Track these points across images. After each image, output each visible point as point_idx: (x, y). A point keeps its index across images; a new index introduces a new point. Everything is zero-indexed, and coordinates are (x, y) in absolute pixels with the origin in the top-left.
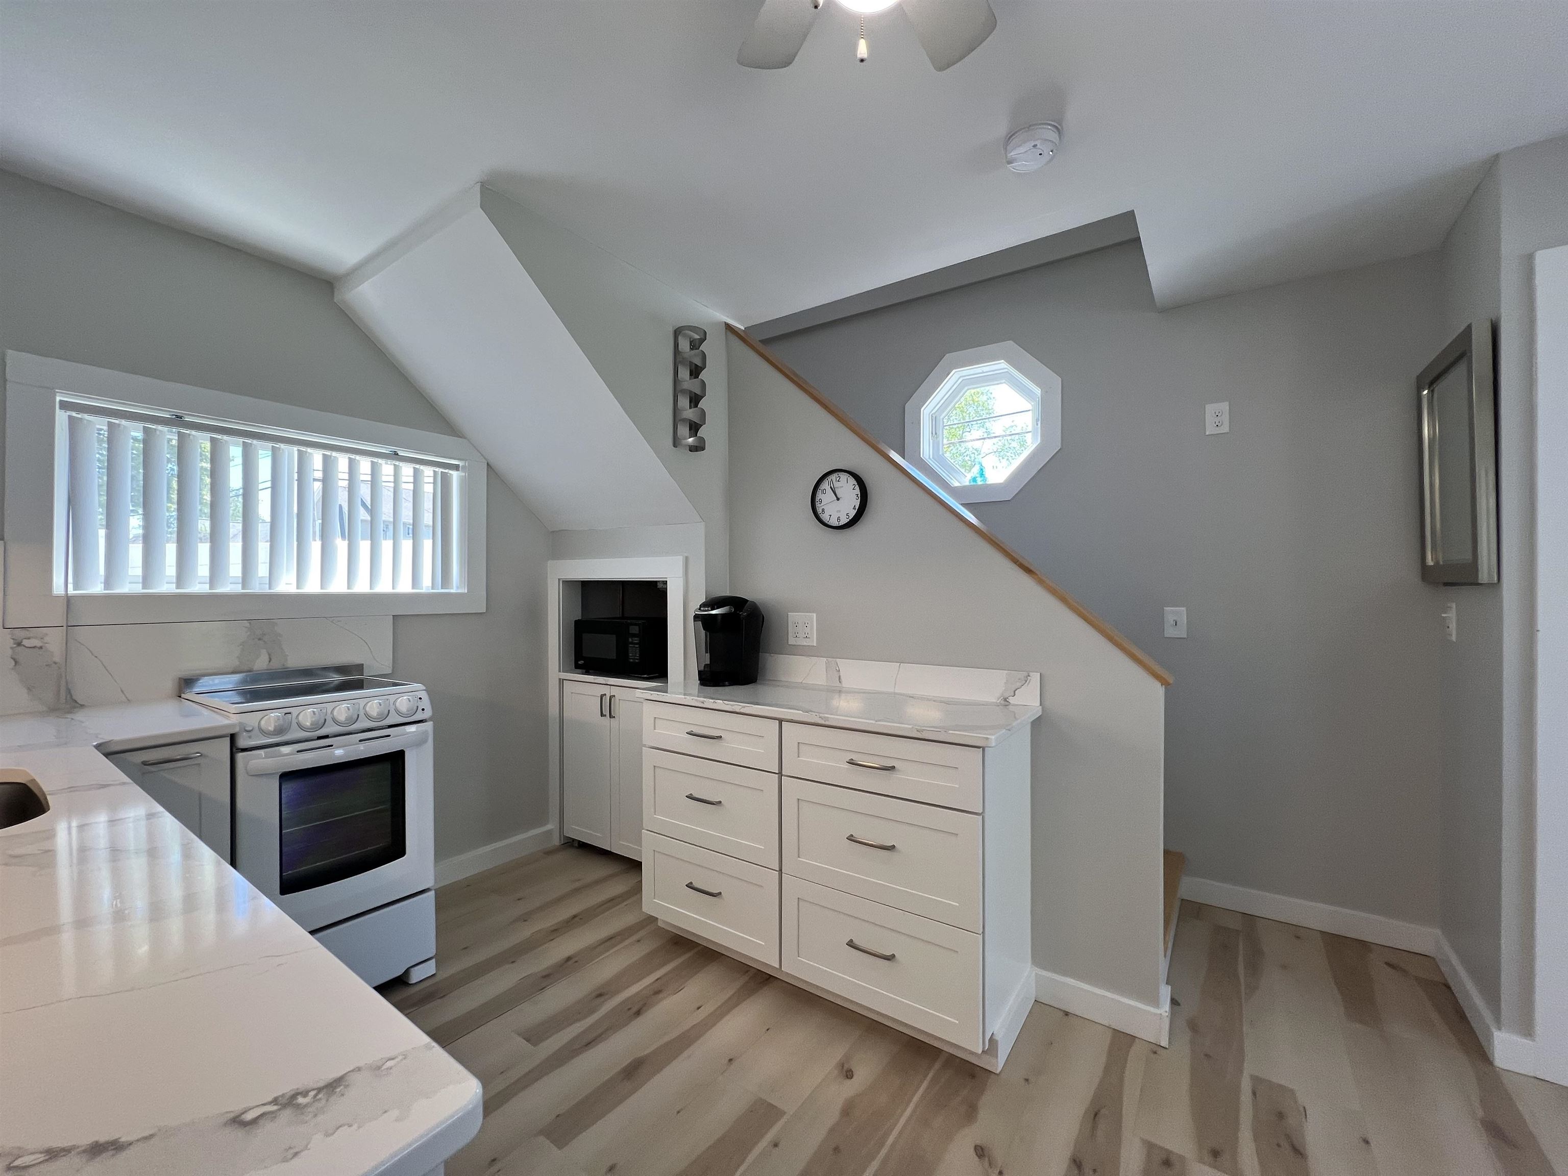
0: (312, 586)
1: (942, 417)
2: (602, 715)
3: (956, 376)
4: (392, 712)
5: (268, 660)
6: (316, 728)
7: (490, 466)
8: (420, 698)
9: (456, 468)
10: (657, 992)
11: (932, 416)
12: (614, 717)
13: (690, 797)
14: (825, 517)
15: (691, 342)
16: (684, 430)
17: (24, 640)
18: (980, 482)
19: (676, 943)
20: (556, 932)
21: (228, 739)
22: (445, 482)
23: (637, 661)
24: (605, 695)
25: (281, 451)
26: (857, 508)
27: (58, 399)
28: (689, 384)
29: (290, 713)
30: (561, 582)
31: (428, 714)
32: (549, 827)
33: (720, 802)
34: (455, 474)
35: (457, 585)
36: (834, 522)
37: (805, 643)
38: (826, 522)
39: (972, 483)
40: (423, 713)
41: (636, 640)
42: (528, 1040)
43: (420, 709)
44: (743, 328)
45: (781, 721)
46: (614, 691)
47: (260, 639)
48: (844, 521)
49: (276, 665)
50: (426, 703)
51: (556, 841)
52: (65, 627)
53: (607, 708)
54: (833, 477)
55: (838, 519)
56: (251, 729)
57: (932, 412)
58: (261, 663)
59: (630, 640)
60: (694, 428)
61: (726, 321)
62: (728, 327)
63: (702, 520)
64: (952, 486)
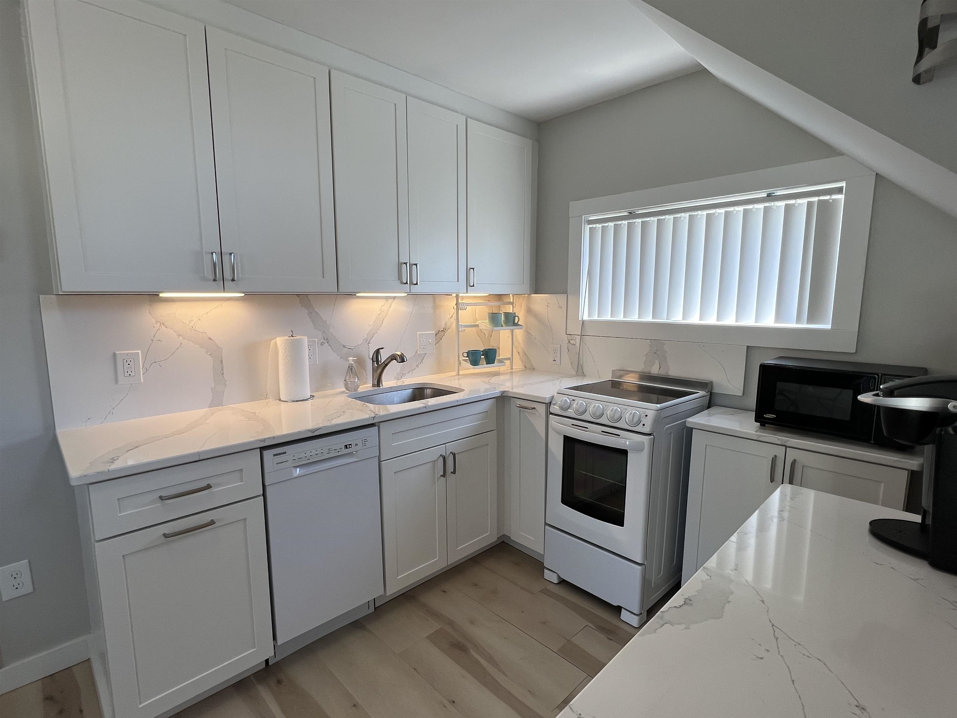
4: (623, 419)
6: (581, 414)
7: (879, 177)
8: (646, 416)
9: (838, 190)
17: (571, 341)
21: (546, 406)
29: (574, 400)
31: (647, 430)
34: (838, 199)
40: (644, 428)
43: (642, 424)
47: (655, 353)
49: (663, 371)
50: (649, 421)
52: (581, 335)
56: (555, 403)
58: (655, 370)
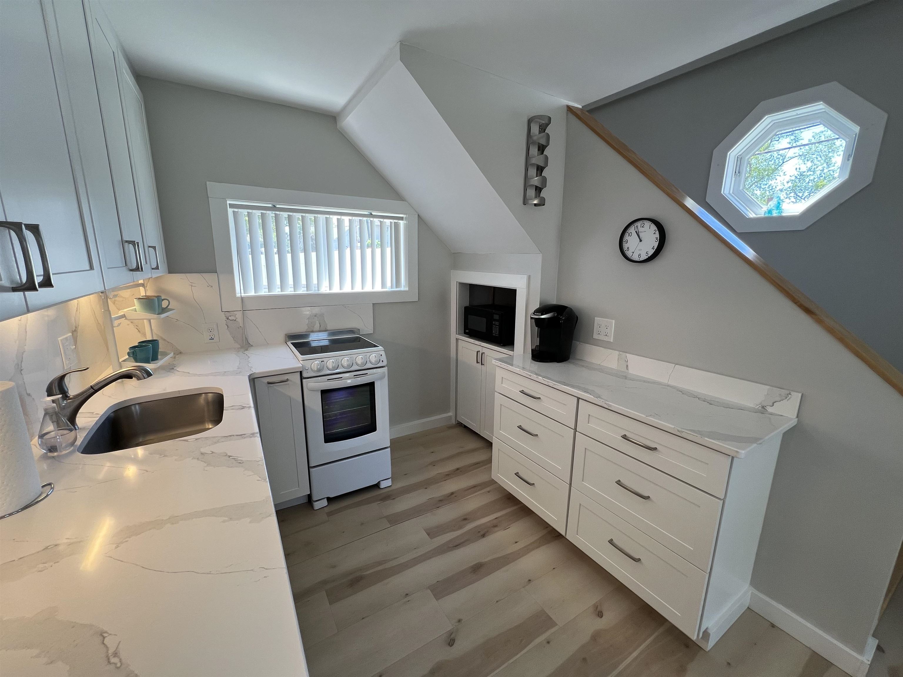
0: (336, 289)
1: (747, 158)
2: (477, 362)
3: (767, 121)
4: (368, 362)
5: (319, 326)
6: (335, 369)
7: (420, 217)
8: (381, 355)
9: (402, 218)
10: (495, 526)
11: (738, 158)
12: (484, 365)
13: (520, 427)
14: (629, 254)
15: (540, 126)
16: (531, 192)
17: (229, 317)
18: (775, 214)
19: (509, 499)
20: (449, 476)
21: (299, 373)
22: (397, 226)
23: (497, 335)
24: (479, 351)
25: (318, 219)
26: (655, 248)
27: (228, 202)
28: (537, 160)
29: (323, 361)
30: (458, 283)
31: (385, 363)
32: (450, 414)
33: (537, 435)
34: (402, 223)
35: (404, 287)
36: (635, 258)
37: (606, 339)
38: (630, 257)
39: (767, 215)
40: (383, 363)
41: (497, 323)
42: (428, 535)
44: (580, 107)
45: (579, 399)
46: (484, 350)
47: (315, 316)
48: (644, 257)
50: (384, 358)
51: (453, 422)
52: (242, 311)
53: (480, 359)
54: (639, 224)
55: (639, 255)
56: (307, 369)
57: (738, 154)
58: (317, 329)
59: (494, 323)
60: (538, 190)
61: (567, 104)
62: (569, 109)
63: (540, 253)
64: (747, 217)
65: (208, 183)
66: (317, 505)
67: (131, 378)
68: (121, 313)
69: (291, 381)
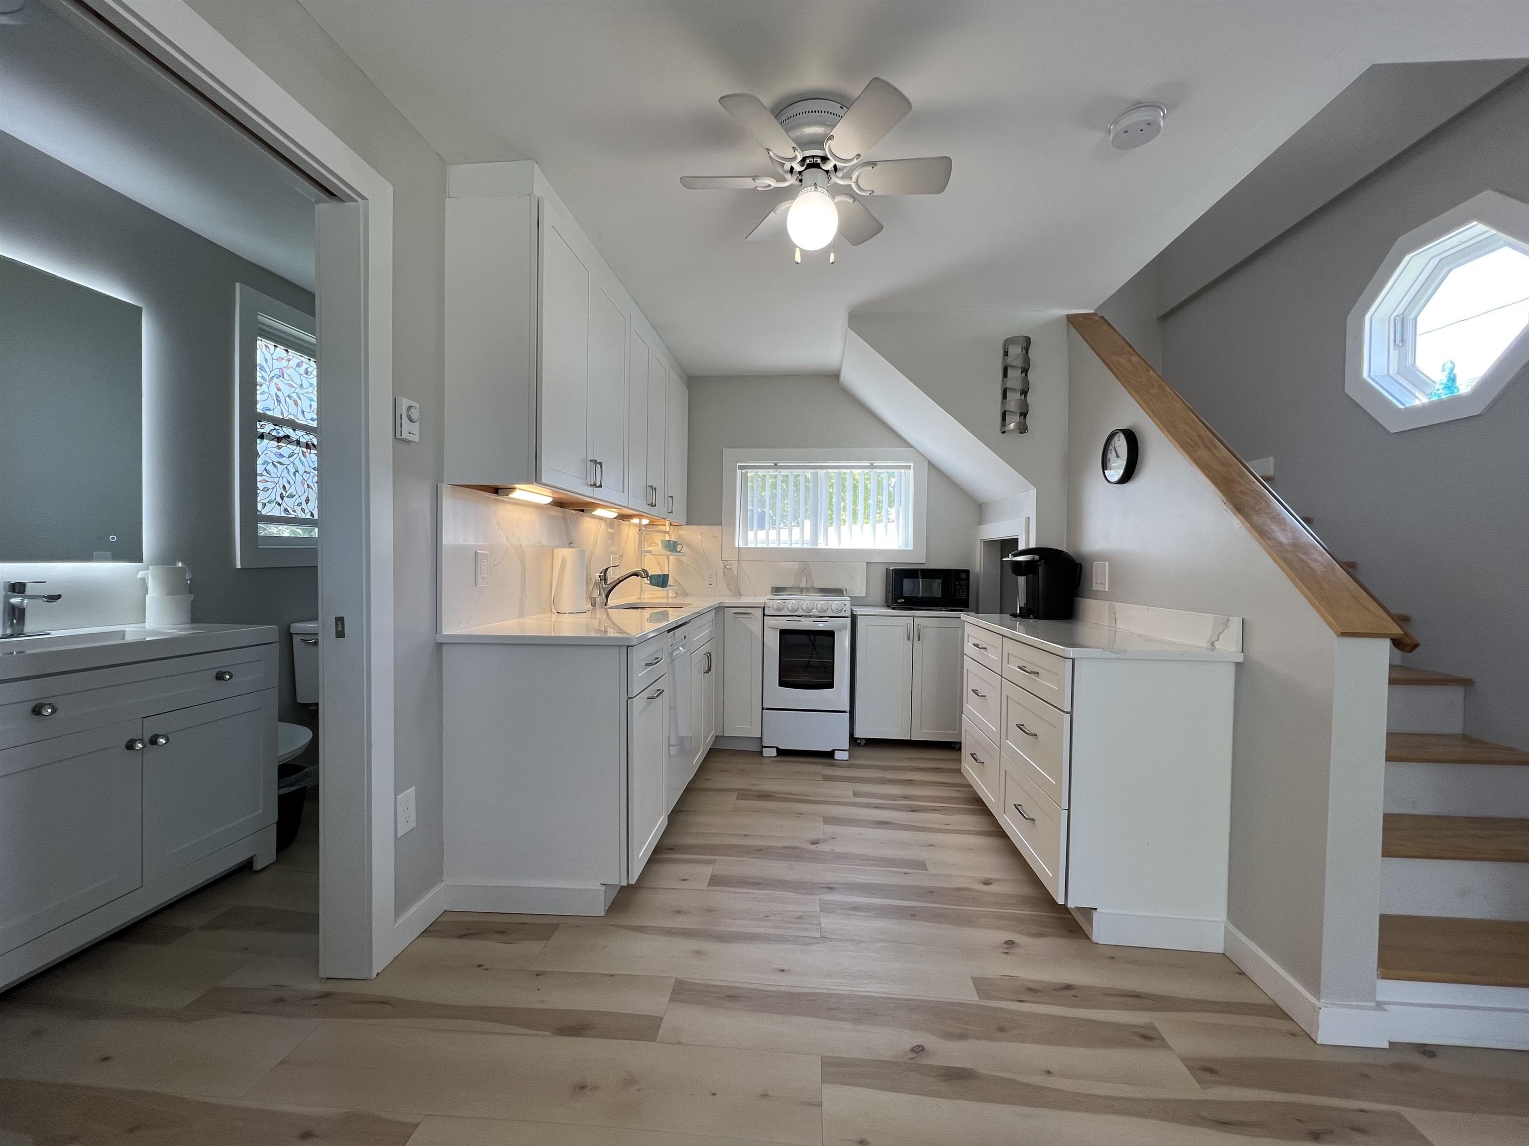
3: (1412, 262)
4: (830, 609)
5: (806, 582)
6: (794, 611)
7: (930, 464)
8: (845, 605)
9: (909, 467)
11: (1395, 320)
13: (974, 690)
14: (1109, 475)
15: (1022, 347)
16: (1010, 419)
17: (726, 566)
21: (761, 610)
26: (1125, 463)
27: (738, 465)
28: (1010, 383)
29: (786, 602)
30: (982, 542)
31: (848, 614)
33: (982, 695)
34: (909, 472)
36: (1113, 478)
37: (1101, 589)
38: (1109, 479)
40: (845, 613)
43: (844, 610)
44: (1093, 312)
47: (804, 572)
48: (1120, 477)
49: (809, 585)
50: (848, 608)
54: (1115, 437)
55: (1116, 475)
56: (772, 606)
57: (1395, 315)
58: (803, 585)
60: (1022, 415)
61: (1067, 314)
62: (1070, 318)
63: (1034, 487)
64: (1401, 407)
65: (724, 449)
66: (767, 752)
67: (638, 576)
68: (649, 549)
69: (753, 615)
